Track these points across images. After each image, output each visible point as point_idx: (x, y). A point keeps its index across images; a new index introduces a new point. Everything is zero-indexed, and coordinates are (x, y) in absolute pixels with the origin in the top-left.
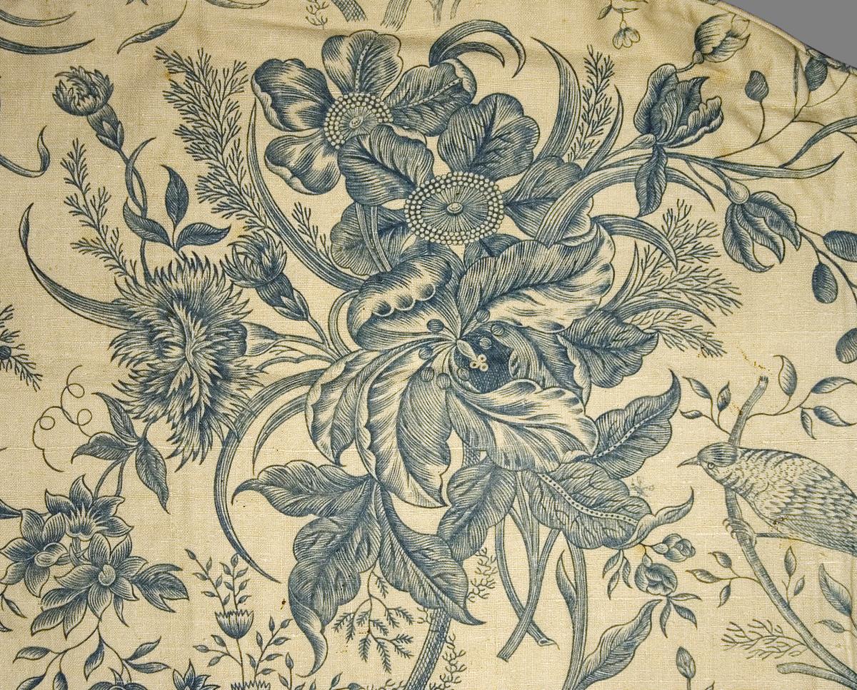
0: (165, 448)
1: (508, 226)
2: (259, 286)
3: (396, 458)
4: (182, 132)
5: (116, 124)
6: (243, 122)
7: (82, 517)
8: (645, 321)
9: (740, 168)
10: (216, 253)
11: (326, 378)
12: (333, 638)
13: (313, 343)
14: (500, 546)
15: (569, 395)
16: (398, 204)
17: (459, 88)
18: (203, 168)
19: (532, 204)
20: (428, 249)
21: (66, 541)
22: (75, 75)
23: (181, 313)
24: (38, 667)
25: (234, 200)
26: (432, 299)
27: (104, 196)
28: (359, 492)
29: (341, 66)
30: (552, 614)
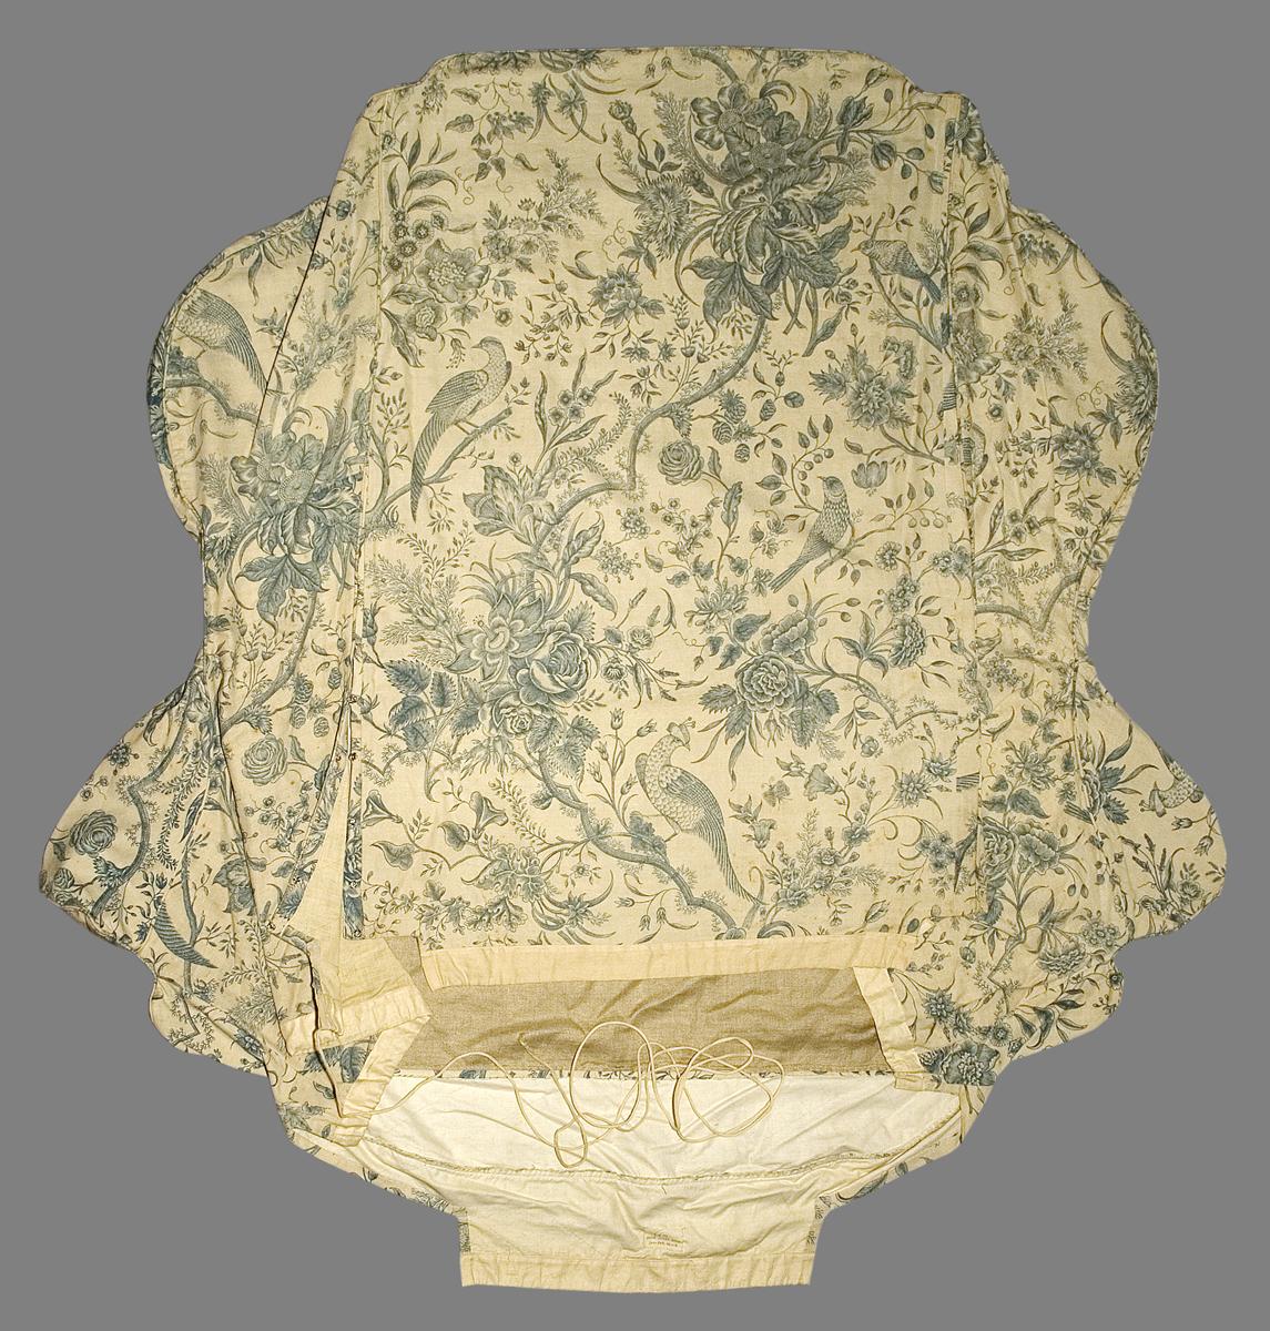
0: (655, 254)
1: (789, 162)
2: (695, 186)
3: (745, 255)
4: (661, 126)
5: (633, 124)
6: (686, 123)
7: (622, 281)
8: (839, 196)
9: (877, 132)
10: (677, 173)
11: (719, 222)
12: (721, 328)
13: (714, 207)
14: (785, 289)
15: (811, 228)
16: (746, 154)
17: (770, 109)
18: (671, 142)
19: (797, 153)
20: (759, 170)
21: (616, 290)
22: (618, 103)
23: (663, 197)
24: (602, 341)
25: (684, 153)
26: (762, 188)
27: (630, 153)
28: (732, 267)
29: (726, 99)
30: (804, 315)
